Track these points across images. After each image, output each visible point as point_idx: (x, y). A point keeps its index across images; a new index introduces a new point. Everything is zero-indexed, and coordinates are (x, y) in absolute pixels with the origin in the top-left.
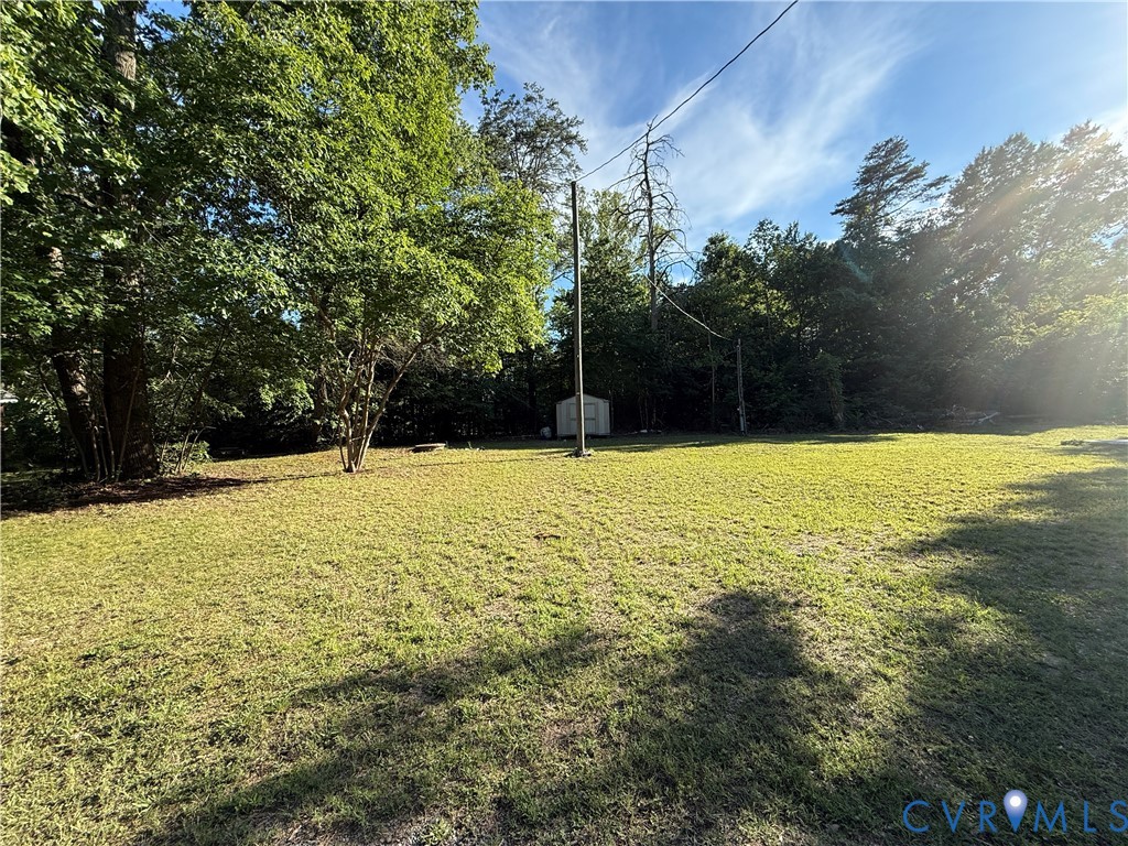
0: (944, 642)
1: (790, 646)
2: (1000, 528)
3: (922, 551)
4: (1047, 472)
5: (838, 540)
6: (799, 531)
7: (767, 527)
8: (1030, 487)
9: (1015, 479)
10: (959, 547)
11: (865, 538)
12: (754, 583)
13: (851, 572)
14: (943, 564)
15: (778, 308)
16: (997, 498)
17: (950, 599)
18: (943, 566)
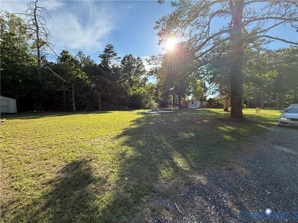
0: (123, 158)
1: (89, 174)
2: (130, 130)
3: (118, 137)
4: (136, 118)
5: (101, 139)
6: (91, 138)
7: (82, 139)
8: (134, 121)
9: (131, 120)
10: (124, 135)
11: (107, 137)
12: (78, 157)
13: (104, 146)
14: (122, 139)
15: (85, 77)
16: (129, 124)
17: (124, 147)
18: (122, 140)
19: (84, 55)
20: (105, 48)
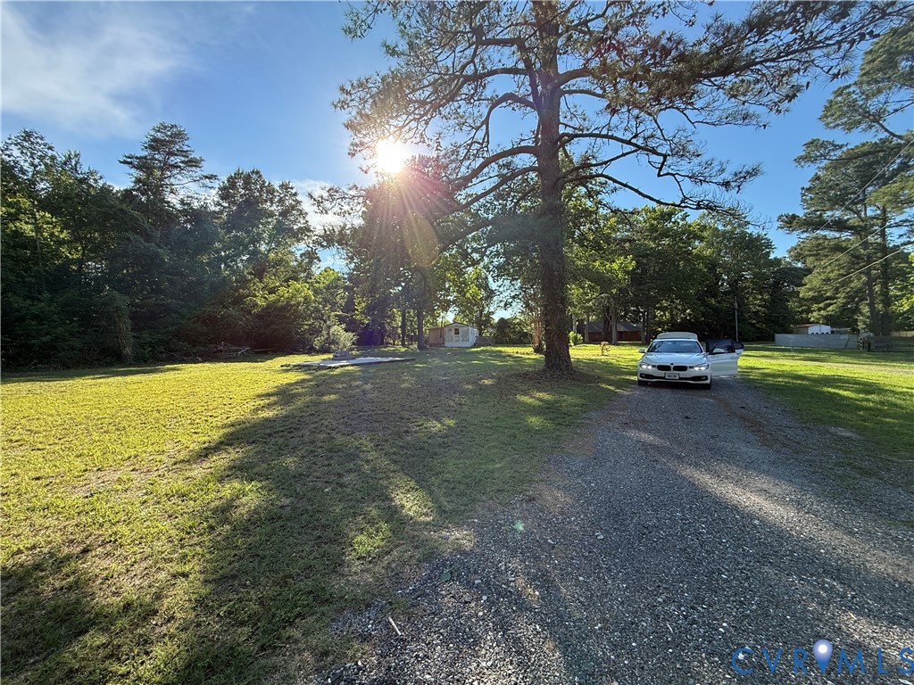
0: (226, 521)
1: (78, 602)
2: (254, 426)
3: (206, 456)
4: (276, 385)
5: (131, 468)
6: (85, 471)
7: (38, 479)
8: (269, 395)
9: (260, 391)
10: (231, 445)
11: (159, 458)
12: (19, 552)
13: (146, 494)
14: (221, 461)
15: (52, 235)
16: (251, 405)
17: (228, 486)
18: (219, 463)
19: (50, 148)
20: (153, 133)
